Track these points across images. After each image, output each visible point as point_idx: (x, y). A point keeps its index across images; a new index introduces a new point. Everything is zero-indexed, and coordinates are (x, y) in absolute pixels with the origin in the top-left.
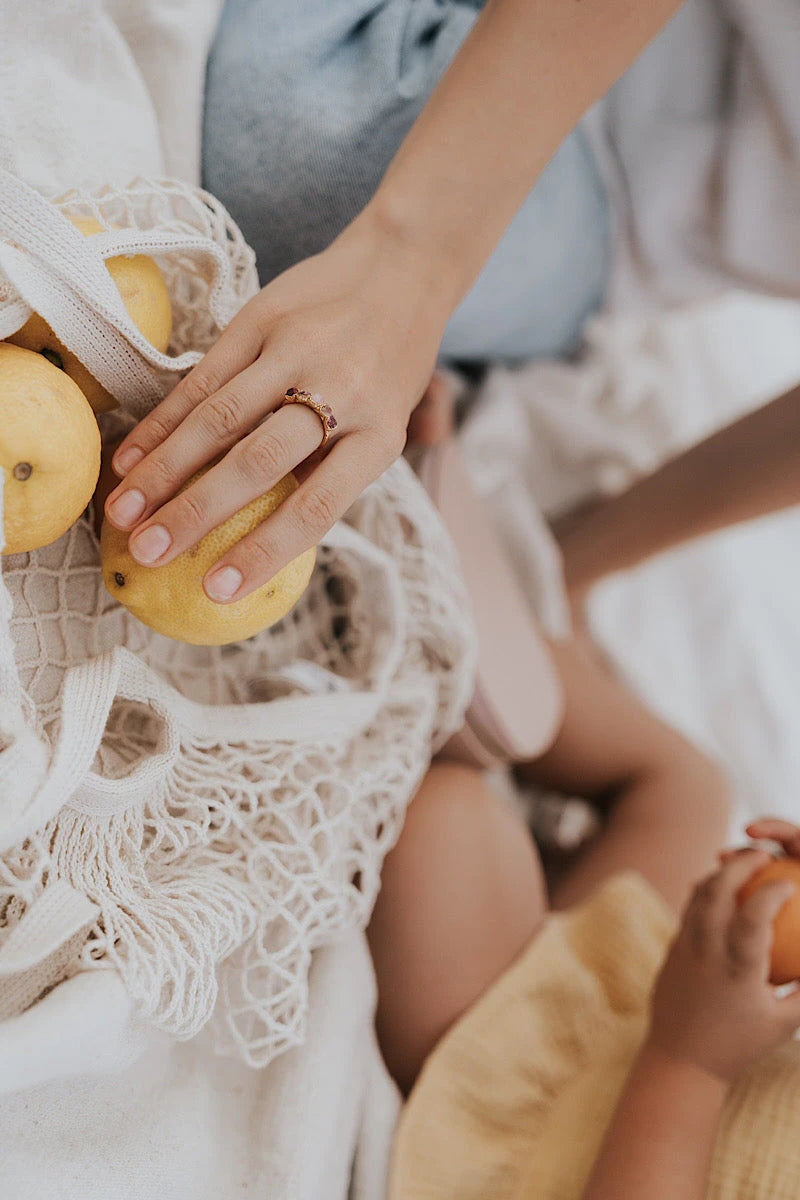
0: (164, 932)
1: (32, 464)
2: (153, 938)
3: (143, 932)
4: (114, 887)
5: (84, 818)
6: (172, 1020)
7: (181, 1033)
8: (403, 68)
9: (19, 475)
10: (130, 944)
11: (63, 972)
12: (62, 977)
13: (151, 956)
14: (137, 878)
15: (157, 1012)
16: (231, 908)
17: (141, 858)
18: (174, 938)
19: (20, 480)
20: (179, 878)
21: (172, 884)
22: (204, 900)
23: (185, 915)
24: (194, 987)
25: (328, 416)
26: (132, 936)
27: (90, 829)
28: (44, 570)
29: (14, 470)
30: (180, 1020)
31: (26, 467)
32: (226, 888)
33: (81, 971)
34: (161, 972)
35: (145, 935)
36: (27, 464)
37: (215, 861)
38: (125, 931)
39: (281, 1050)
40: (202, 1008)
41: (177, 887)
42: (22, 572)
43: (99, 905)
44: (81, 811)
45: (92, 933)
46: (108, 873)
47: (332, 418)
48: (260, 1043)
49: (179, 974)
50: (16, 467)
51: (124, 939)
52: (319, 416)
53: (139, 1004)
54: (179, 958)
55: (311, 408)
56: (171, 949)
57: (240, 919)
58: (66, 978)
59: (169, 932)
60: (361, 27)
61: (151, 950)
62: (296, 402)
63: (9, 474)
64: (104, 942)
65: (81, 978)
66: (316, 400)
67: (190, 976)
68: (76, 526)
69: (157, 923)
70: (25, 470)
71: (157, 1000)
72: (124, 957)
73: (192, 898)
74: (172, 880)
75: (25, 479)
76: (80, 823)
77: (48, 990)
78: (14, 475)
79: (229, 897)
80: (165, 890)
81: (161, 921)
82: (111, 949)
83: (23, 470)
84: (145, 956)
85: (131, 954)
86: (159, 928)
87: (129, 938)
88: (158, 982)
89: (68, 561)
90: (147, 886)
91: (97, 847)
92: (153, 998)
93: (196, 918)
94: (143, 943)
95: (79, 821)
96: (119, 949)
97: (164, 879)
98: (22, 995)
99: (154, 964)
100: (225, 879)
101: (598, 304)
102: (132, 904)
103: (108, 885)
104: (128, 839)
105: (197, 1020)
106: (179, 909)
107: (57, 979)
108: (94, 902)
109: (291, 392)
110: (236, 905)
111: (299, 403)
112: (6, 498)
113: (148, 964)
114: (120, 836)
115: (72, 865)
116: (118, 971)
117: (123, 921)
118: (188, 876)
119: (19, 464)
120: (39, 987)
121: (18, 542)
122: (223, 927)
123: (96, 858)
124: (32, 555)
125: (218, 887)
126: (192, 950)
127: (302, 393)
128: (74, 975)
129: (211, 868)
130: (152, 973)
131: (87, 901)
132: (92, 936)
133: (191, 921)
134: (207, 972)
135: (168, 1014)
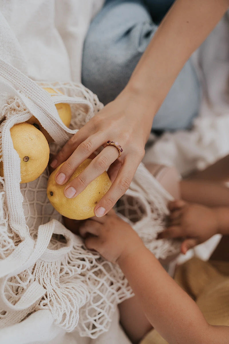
0: (64, 299)
1: (29, 157)
2: (61, 301)
3: (58, 298)
4: (51, 283)
5: (43, 261)
6: (65, 325)
7: (67, 330)
8: (140, 44)
9: (25, 160)
10: (54, 302)
11: (34, 309)
12: (33, 311)
13: (60, 306)
14: (57, 282)
15: (61, 323)
16: (83, 293)
17: (59, 275)
18: (67, 301)
19: (25, 161)
20: (69, 282)
21: (67, 284)
22: (76, 290)
23: (71, 294)
24: (72, 316)
25: (120, 149)
26: (55, 300)
27: (45, 265)
28: (30, 189)
29: (24, 159)
30: (67, 325)
31: (27, 158)
32: (82, 287)
33: (40, 309)
34: (63, 312)
35: (59, 300)
36: (27, 157)
37: (79, 278)
38: (53, 298)
39: (102, 332)
40: (74, 323)
41: (68, 285)
42: (25, 189)
43: (46, 289)
44: (43, 260)
45: (43, 297)
46: (50, 278)
47: (121, 149)
48: (94, 331)
49: (68, 312)
50: (24, 158)
51: (53, 300)
52: (117, 149)
53: (55, 320)
54: (68, 307)
55: (115, 147)
56: (66, 304)
57: (85, 297)
58: (35, 311)
59: (66, 299)
60: (128, 32)
61: (60, 304)
62: (110, 145)
63: (22, 160)
64: (46, 301)
65: (40, 311)
66: (116, 144)
67: (71, 312)
68: (41, 176)
69: (63, 296)
70: (27, 159)
71: (61, 320)
72: (52, 305)
73: (73, 289)
74: (67, 283)
75: (27, 161)
76: (42, 263)
77: (29, 314)
78: (24, 160)
79: (83, 290)
80: (64, 286)
81: (64, 295)
82: (49, 303)
83: (26, 159)
84: (58, 306)
85: (54, 305)
86: (63, 297)
87: (54, 300)
88: (61, 314)
89: (38, 186)
90: (59, 284)
91: (47, 270)
92: (60, 319)
93: (74, 295)
94: (58, 302)
95: (42, 262)
96: (51, 303)
97: (65, 282)
98: (22, 315)
99: (61, 308)
100: (82, 284)
101: (197, 114)
102: (56, 289)
103: (50, 282)
104: (56, 270)
105: (72, 326)
106: (69, 292)
107: (32, 311)
108: (45, 288)
109: (108, 142)
110: (85, 292)
111: (111, 145)
112: (21, 166)
113: (59, 309)
114: (54, 269)
115: (40, 276)
116: (50, 310)
117: (53, 294)
118: (71, 282)
119: (25, 157)
120: (26, 313)
121: (24, 180)
122: (81, 299)
123: (47, 274)
124: (27, 184)
125: (80, 287)
126: (72, 305)
127: (112, 142)
128: (37, 310)
129: (78, 281)
130: (60, 311)
131: (43, 287)
132: (43, 299)
133: (72, 296)
134: (76, 312)
135: (64, 323)
